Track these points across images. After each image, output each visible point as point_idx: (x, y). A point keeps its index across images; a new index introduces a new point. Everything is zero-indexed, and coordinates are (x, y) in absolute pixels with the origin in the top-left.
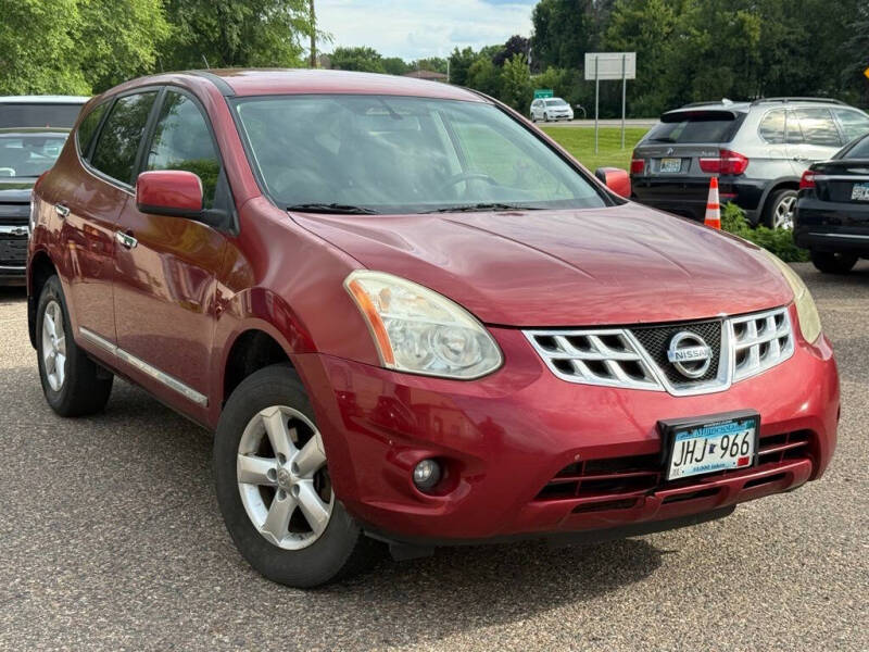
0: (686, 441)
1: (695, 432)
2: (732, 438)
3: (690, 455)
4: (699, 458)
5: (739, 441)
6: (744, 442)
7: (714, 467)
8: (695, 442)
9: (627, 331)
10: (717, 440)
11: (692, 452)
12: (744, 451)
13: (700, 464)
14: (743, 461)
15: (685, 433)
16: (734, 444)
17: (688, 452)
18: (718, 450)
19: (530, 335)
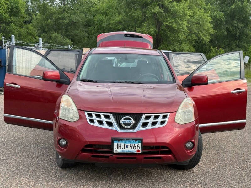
0: (118, 143)
1: (121, 141)
2: (133, 144)
3: (120, 147)
4: (124, 148)
5: (136, 145)
6: (138, 146)
7: (129, 151)
8: (121, 144)
9: (111, 114)
10: (129, 144)
11: (121, 146)
12: (138, 148)
13: (124, 150)
14: (138, 151)
15: (117, 141)
16: (134, 146)
17: (119, 146)
18: (129, 147)
19: (86, 113)
